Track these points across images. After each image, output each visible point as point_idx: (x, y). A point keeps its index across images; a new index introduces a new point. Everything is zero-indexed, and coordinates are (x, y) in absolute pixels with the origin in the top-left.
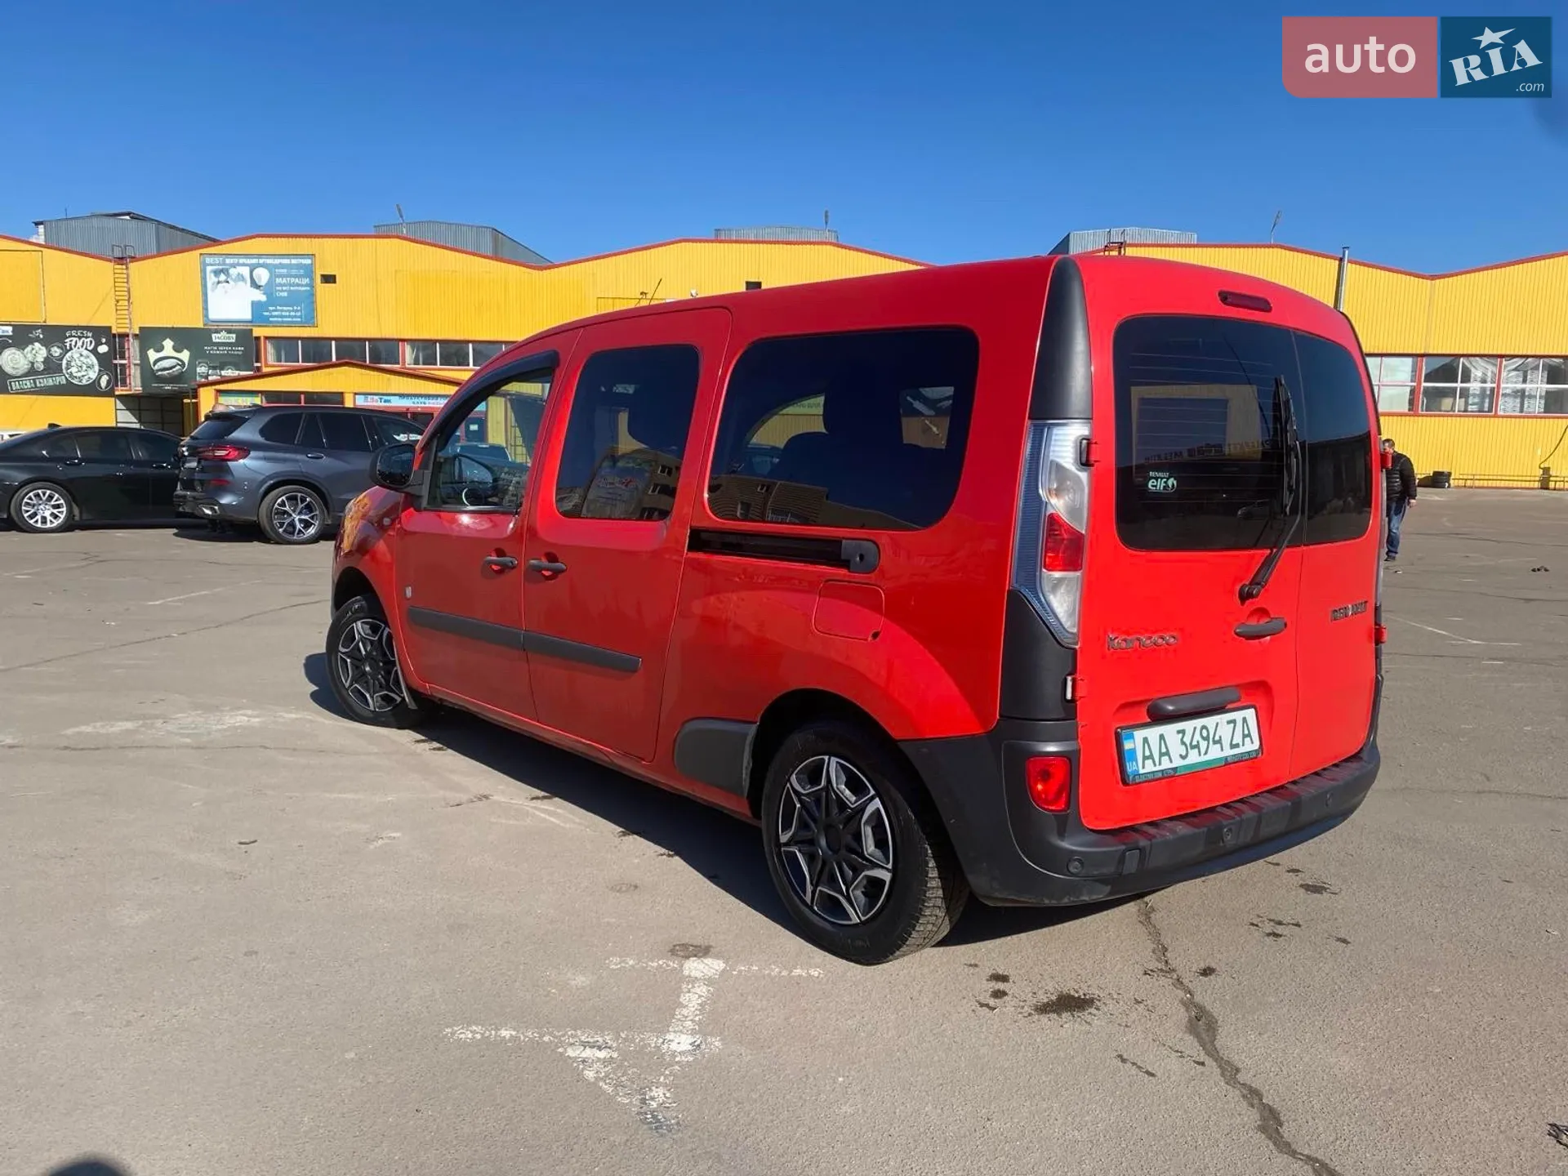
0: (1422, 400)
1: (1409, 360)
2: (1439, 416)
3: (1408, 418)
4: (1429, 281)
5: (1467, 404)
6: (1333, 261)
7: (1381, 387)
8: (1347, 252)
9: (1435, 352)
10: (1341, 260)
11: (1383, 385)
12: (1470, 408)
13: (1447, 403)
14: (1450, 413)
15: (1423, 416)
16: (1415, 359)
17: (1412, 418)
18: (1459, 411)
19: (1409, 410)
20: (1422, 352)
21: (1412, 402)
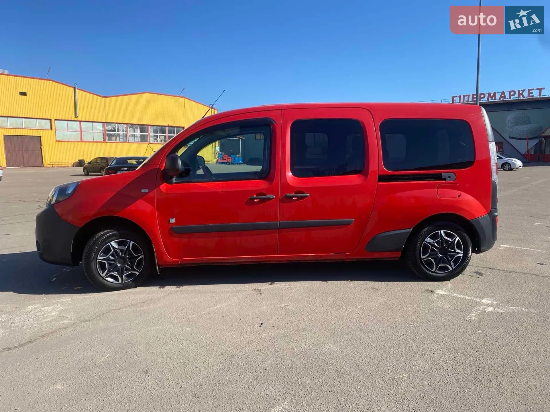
0: (107, 137)
1: (101, 124)
2: (112, 142)
3: (103, 143)
4: (103, 98)
5: (119, 138)
6: (71, 88)
7: (94, 133)
8: (76, 85)
9: (108, 122)
10: (74, 88)
11: (94, 132)
12: (121, 140)
13: (114, 138)
14: (115, 142)
15: (108, 142)
16: (103, 123)
17: (105, 143)
18: (118, 141)
19: (103, 140)
20: (105, 121)
21: (104, 138)
